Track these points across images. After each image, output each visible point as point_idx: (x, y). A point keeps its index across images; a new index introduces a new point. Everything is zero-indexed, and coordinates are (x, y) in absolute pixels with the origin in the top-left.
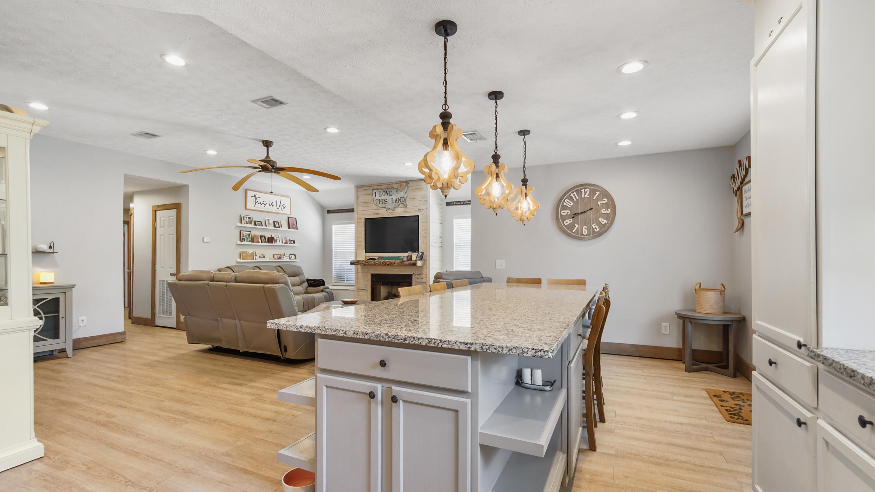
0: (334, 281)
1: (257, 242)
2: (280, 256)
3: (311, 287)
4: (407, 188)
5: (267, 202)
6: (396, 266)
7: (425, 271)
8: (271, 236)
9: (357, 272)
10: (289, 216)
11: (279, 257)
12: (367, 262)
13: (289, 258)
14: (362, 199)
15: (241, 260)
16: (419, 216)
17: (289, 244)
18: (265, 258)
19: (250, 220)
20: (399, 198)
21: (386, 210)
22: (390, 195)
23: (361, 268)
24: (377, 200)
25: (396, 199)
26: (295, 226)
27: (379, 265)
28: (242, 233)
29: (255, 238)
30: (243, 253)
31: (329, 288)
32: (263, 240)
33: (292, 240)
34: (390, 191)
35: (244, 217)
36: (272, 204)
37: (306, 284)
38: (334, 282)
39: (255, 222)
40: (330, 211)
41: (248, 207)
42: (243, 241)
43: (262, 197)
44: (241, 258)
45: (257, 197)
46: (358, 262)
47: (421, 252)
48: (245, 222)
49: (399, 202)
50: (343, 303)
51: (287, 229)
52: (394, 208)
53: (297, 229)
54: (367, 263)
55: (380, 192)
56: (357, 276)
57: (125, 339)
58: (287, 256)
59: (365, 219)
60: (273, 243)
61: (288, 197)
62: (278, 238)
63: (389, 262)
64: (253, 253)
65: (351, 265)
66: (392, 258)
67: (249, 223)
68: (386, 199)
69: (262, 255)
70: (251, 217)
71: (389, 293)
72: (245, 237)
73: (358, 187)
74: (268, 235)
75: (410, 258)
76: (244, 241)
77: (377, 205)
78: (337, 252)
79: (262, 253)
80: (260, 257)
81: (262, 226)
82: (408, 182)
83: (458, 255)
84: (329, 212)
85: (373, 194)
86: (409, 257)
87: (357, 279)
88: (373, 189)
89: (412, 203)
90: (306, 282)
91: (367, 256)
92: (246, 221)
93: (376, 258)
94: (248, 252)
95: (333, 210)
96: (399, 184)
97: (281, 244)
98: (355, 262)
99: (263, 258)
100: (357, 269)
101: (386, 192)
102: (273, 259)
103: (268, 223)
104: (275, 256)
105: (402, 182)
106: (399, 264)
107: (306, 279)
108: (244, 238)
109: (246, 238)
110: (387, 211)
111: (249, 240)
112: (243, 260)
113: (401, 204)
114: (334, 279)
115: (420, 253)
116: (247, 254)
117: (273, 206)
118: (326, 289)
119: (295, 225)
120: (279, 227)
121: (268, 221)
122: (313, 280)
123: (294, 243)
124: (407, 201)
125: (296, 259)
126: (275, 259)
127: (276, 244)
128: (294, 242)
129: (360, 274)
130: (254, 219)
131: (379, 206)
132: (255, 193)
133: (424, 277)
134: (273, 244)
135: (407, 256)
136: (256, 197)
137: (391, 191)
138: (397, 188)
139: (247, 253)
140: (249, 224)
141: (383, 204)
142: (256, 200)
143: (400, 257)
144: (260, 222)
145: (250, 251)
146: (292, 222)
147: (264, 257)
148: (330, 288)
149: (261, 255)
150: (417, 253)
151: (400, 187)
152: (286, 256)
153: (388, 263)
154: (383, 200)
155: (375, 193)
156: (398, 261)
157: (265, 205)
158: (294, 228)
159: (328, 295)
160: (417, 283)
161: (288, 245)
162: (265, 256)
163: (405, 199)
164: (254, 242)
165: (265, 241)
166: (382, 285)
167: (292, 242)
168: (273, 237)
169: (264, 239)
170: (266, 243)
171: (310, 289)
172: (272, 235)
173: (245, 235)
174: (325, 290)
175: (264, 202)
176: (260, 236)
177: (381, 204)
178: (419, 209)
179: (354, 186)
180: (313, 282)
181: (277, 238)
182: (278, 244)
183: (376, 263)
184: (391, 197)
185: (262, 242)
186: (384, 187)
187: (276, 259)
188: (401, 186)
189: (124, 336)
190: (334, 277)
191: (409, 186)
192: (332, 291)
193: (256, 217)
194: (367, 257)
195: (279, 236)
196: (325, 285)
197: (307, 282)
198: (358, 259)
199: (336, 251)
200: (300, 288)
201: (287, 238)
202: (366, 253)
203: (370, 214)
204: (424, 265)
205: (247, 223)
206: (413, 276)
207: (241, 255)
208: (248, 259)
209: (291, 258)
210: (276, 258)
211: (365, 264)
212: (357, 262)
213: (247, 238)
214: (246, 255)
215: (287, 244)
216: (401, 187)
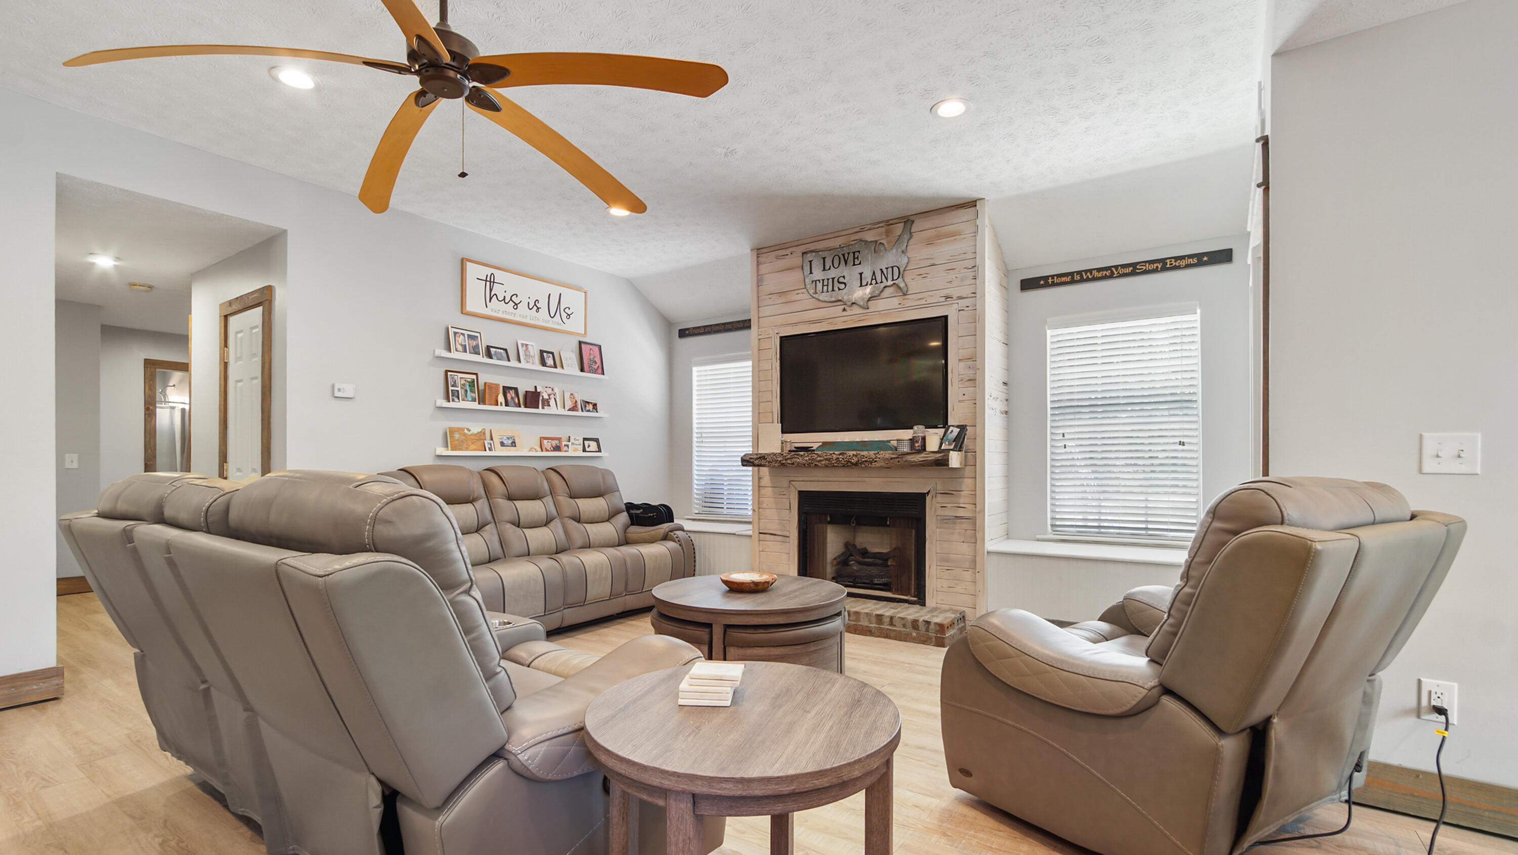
0: (696, 508)
1: (494, 402)
2: (557, 442)
3: (637, 525)
4: (906, 237)
5: (523, 298)
6: (881, 467)
7: (967, 483)
8: (534, 390)
9: (758, 487)
10: (582, 339)
11: (554, 445)
12: (788, 457)
13: (581, 447)
14: (773, 282)
15: (448, 450)
16: (946, 317)
17: (582, 411)
18: (515, 446)
19: (474, 343)
20: (881, 270)
21: (843, 307)
22: (854, 265)
23: (770, 476)
24: (816, 281)
25: (874, 273)
26: (596, 367)
27: (826, 466)
28: (453, 378)
29: (487, 392)
30: (452, 431)
31: (683, 530)
32: (512, 398)
33: (591, 403)
34: (854, 253)
35: (455, 333)
36: (535, 304)
37: (624, 518)
38: (697, 512)
39: (488, 348)
40: (687, 332)
41: (469, 308)
42: (453, 400)
43: (507, 284)
44: (447, 446)
45: (494, 282)
46: (763, 457)
47: (958, 427)
48: (460, 348)
49: (882, 282)
50: (728, 589)
51: (576, 371)
52: (869, 300)
53: (604, 374)
54: (789, 461)
55: (824, 259)
56: (759, 498)
57: (60, 687)
58: (576, 442)
59: (781, 337)
60: (538, 407)
61: (579, 289)
62: (552, 396)
63: (856, 456)
64: (483, 433)
65: (743, 465)
66: (864, 445)
67: (472, 351)
68: (844, 277)
69: (508, 438)
70: (478, 335)
71: (847, 545)
72: (459, 389)
73: (759, 251)
74: (525, 386)
75: (918, 445)
76: (456, 400)
77: (814, 295)
78: (703, 435)
79: (510, 434)
80: (502, 444)
81: (509, 360)
82: (912, 218)
83: (1064, 436)
84: (683, 333)
85: (802, 267)
86: (917, 442)
87: (759, 506)
88: (805, 251)
89: (926, 280)
90: (624, 511)
91: (786, 442)
92: (462, 345)
93: (815, 446)
94: (469, 430)
95: (694, 328)
96: (883, 230)
97: (561, 411)
98: (755, 457)
99: (512, 446)
100: (760, 478)
101: (842, 257)
102: (539, 449)
103: (526, 355)
104: (545, 441)
105: (891, 222)
106: (892, 461)
107: (625, 504)
108: (458, 391)
109: (463, 390)
110: (844, 310)
111: (472, 397)
112: (452, 450)
113: (892, 285)
114: (697, 504)
115: (951, 428)
116: (465, 435)
117: (538, 308)
118: (675, 532)
119: (599, 363)
120: (555, 367)
121: (524, 348)
122: (642, 508)
123: (596, 410)
124: (908, 277)
125: (600, 451)
126: (544, 449)
127: (547, 410)
128: (594, 408)
129: (768, 492)
130: (484, 343)
131: (821, 298)
132: (489, 271)
133: (964, 499)
134: (540, 410)
135: (911, 440)
136: (490, 281)
137: (859, 252)
138: (876, 241)
139: (466, 431)
140: (470, 353)
141: (833, 290)
142: (491, 290)
143: (889, 441)
144: (502, 351)
145: (475, 429)
146: (590, 354)
147: (514, 444)
148: (686, 529)
149: (505, 438)
150: (943, 430)
151: (884, 237)
152: (573, 444)
153: (855, 460)
154: (833, 279)
155: (811, 262)
156: (887, 454)
157: (516, 304)
158: (595, 372)
159: (680, 548)
160: (942, 520)
161: (580, 413)
162: (516, 442)
163: (902, 270)
164: (485, 404)
165: (517, 401)
166: (830, 523)
167: (590, 407)
168: (538, 391)
169: (513, 395)
170: (520, 407)
171: (635, 530)
172: (536, 387)
173: (459, 382)
174: (672, 534)
175: (514, 298)
176: (503, 387)
177: (828, 291)
178: (947, 297)
179: (749, 251)
180: (641, 513)
181: (549, 395)
182: (552, 410)
183: (818, 461)
184: (859, 269)
185: (507, 405)
186: (836, 243)
187: (547, 450)
188: (888, 233)
189: (55, 681)
190: (697, 499)
191: (912, 231)
192: (693, 536)
193: (491, 335)
194: (788, 445)
195: (556, 390)
196: (673, 521)
197: (628, 513)
198: (762, 451)
199: (701, 433)
200: (608, 530)
201: (576, 395)
202: (783, 432)
203: (796, 324)
204: (965, 465)
205: (465, 351)
206: (928, 499)
207: (448, 438)
208: (467, 449)
209: (587, 449)
210: (549, 449)
211: (784, 462)
212: (760, 458)
213: (466, 391)
214: (463, 437)
215: (577, 411)
216: (887, 236)
